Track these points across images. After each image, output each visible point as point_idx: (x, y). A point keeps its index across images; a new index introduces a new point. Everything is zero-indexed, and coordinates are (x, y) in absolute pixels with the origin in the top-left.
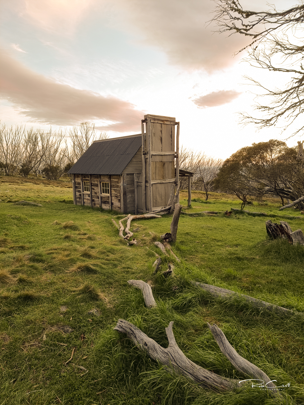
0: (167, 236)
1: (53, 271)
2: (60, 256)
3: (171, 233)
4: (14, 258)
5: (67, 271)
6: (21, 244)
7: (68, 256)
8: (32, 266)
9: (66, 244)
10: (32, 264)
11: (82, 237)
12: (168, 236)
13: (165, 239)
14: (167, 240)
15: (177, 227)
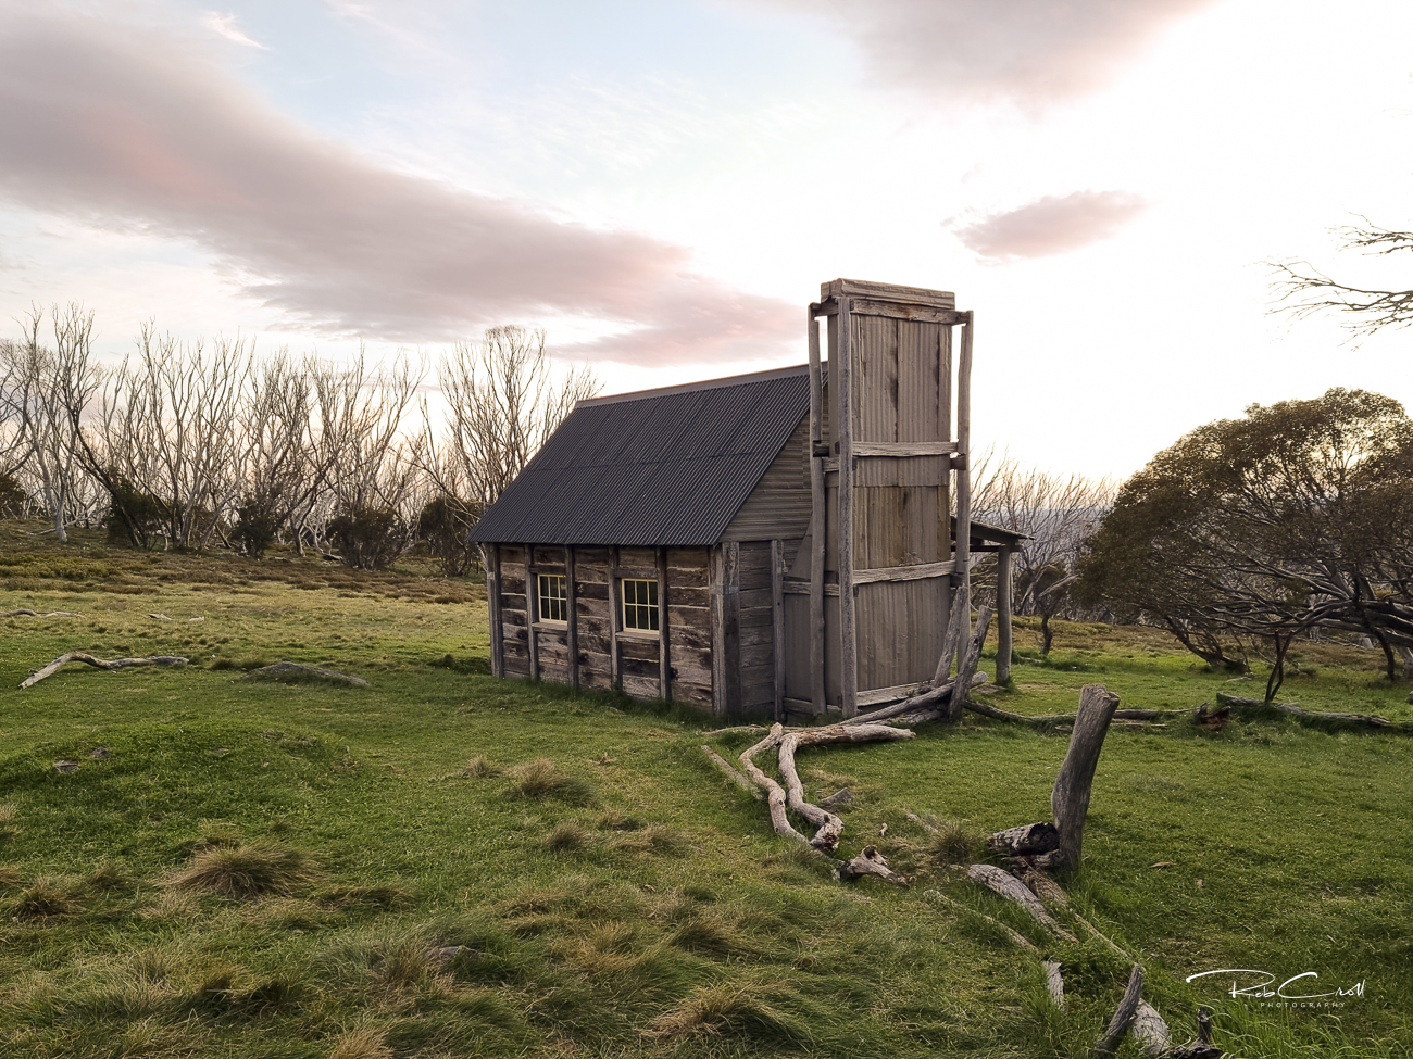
0: (1036, 838)
1: (580, 1034)
2: (586, 948)
3: (1057, 824)
4: (374, 960)
5: (644, 1033)
6: (369, 885)
7: (623, 945)
8: (480, 1009)
9: (573, 879)
10: (471, 994)
11: (628, 838)
12: (1044, 837)
13: (1028, 851)
14: (1044, 859)
15: (1089, 795)
